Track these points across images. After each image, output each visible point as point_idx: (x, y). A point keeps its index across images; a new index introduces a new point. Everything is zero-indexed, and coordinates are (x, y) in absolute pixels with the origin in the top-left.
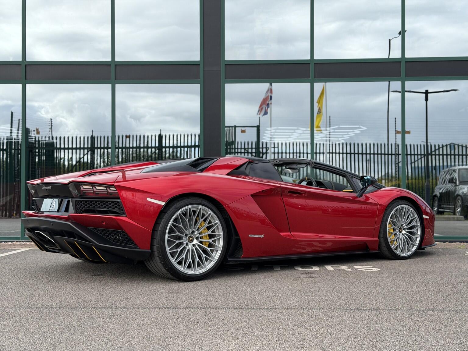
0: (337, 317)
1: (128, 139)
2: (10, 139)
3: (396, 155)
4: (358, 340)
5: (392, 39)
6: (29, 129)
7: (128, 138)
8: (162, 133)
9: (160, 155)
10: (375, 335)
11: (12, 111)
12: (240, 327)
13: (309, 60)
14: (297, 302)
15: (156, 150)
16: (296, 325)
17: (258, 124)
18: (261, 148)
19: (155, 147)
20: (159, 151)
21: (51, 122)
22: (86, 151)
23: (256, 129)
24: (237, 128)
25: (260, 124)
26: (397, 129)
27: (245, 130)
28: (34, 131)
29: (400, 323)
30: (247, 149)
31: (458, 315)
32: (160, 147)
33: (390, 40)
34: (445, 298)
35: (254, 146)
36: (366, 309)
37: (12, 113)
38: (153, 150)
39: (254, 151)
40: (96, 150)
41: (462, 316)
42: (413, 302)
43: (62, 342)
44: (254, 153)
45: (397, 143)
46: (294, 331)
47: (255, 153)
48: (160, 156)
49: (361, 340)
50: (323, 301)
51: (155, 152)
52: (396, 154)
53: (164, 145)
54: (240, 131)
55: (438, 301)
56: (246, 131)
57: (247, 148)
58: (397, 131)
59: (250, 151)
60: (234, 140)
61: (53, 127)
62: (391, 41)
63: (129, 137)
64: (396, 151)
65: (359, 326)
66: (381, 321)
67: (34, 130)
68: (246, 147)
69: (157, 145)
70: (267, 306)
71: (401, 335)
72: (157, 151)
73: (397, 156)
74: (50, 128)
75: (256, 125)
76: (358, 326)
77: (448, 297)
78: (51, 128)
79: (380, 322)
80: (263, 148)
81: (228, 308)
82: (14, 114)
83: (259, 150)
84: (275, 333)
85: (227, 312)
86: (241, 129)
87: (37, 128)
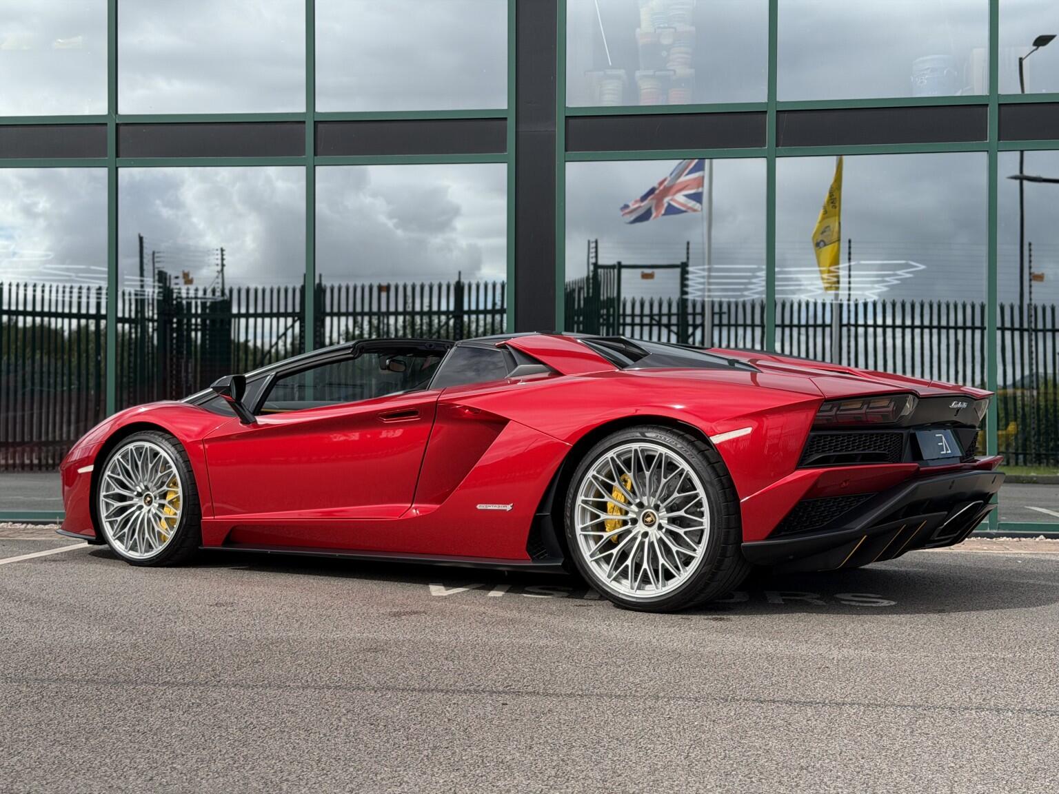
0: (729, 720)
1: (384, 295)
2: (141, 295)
3: (1031, 331)
4: (752, 782)
5: (1026, 57)
6: (166, 274)
7: (384, 291)
8: (462, 280)
9: (458, 329)
10: (802, 768)
11: (142, 235)
12: (479, 740)
13: (765, 103)
14: (650, 681)
15: (448, 319)
16: (617, 739)
17: (684, 260)
18: (690, 314)
19: (447, 313)
20: (455, 323)
21: (222, 255)
22: (290, 320)
23: (678, 271)
24: (624, 271)
25: (688, 258)
26: (1033, 270)
27: (653, 273)
28: (177, 278)
29: (879, 738)
30: (657, 318)
31: (1035, 723)
32: (458, 312)
33: (1021, 60)
34: (1023, 677)
35: (674, 310)
36: (811, 702)
37: (141, 239)
38: (443, 318)
39: (674, 320)
40: (328, 320)
41: (1045, 726)
42: (938, 685)
43: (40, 767)
44: (674, 325)
45: (1033, 302)
46: (605, 753)
47: (677, 325)
48: (458, 331)
49: (760, 780)
50: (718, 678)
51: (447, 323)
52: (1031, 328)
53: (466, 308)
54: (640, 276)
55: (1002, 686)
56: (656, 276)
57: (656, 315)
58: (1033, 273)
59: (665, 320)
60: (615, 295)
61: (225, 268)
62: (1024, 62)
63: (388, 288)
64: (1030, 322)
65: (773, 743)
66: (833, 733)
67: (176, 275)
68: (656, 311)
69: (452, 308)
70: (573, 688)
71: (867, 771)
72: (452, 322)
73: (1034, 333)
74: (218, 272)
75: (678, 262)
76: (771, 745)
77: (1031, 674)
78: (222, 270)
79: (829, 735)
80: (694, 314)
81: (476, 691)
82: (144, 240)
83: (686, 318)
84: (555, 758)
85: (470, 701)
86: (642, 272)
87: (186, 271)
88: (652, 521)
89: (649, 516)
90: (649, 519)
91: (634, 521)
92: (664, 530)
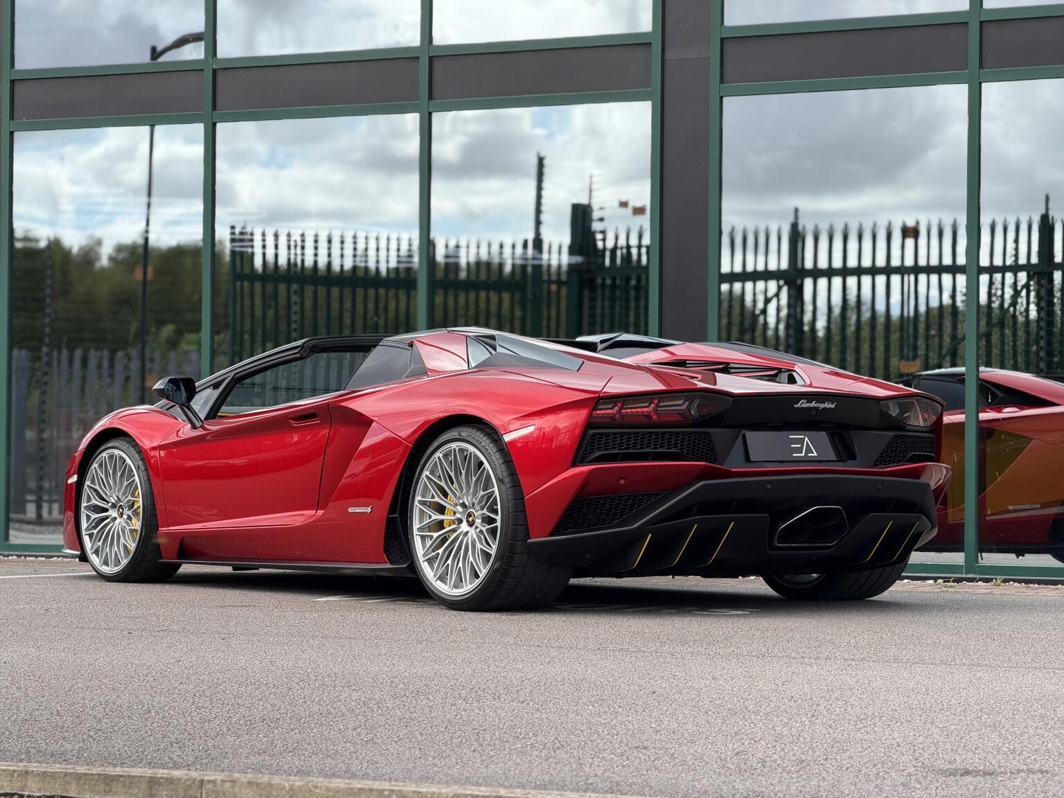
88: (473, 520)
89: (471, 516)
90: (471, 519)
91: (460, 521)
92: (478, 530)
